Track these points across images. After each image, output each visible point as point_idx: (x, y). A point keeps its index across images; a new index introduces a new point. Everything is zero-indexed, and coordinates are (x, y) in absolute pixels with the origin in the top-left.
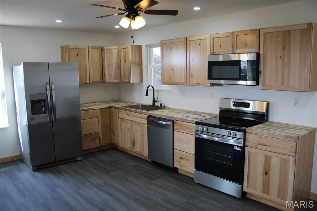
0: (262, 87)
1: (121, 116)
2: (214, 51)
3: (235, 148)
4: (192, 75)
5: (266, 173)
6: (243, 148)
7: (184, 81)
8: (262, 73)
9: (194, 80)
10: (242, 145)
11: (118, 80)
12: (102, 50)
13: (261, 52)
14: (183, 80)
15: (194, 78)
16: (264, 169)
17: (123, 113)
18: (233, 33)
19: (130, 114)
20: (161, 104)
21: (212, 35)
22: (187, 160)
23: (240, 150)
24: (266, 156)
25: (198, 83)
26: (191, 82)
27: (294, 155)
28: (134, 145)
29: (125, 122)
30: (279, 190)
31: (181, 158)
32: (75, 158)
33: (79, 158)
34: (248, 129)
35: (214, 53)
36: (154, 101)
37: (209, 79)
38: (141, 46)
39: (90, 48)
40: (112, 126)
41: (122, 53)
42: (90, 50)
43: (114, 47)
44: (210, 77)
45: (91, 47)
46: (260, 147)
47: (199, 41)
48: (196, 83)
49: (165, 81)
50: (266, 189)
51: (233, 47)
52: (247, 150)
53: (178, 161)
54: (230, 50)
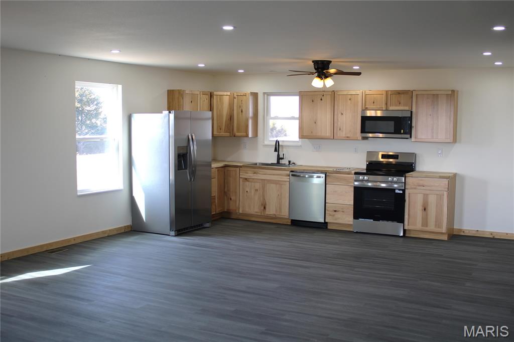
0: (414, 139)
1: (243, 175)
2: (367, 107)
3: (397, 191)
4: (340, 129)
5: (425, 209)
6: (404, 191)
7: (330, 135)
8: (414, 127)
9: (343, 134)
10: (403, 188)
11: (229, 134)
12: (211, 95)
13: (414, 110)
14: (328, 133)
15: (343, 131)
16: (423, 206)
17: (249, 172)
18: (387, 92)
19: (260, 173)
20: (289, 162)
21: (365, 92)
22: (343, 212)
23: (402, 192)
24: (424, 194)
25: (347, 137)
26: (339, 135)
27: (447, 190)
28: (265, 208)
29: (252, 182)
30: (436, 221)
31: (335, 211)
32: (202, 225)
33: (208, 225)
34: (407, 175)
35: (366, 108)
36: (279, 158)
37: (361, 132)
38: (257, 93)
39: (201, 93)
40: (226, 190)
41: (236, 100)
42: (201, 95)
43: (225, 93)
44: (363, 131)
45: (203, 92)
46: (418, 187)
47: (350, 96)
48: (345, 137)
49: (305, 135)
50: (425, 222)
51: (386, 104)
52: (407, 192)
53: (330, 215)
54: (384, 106)
